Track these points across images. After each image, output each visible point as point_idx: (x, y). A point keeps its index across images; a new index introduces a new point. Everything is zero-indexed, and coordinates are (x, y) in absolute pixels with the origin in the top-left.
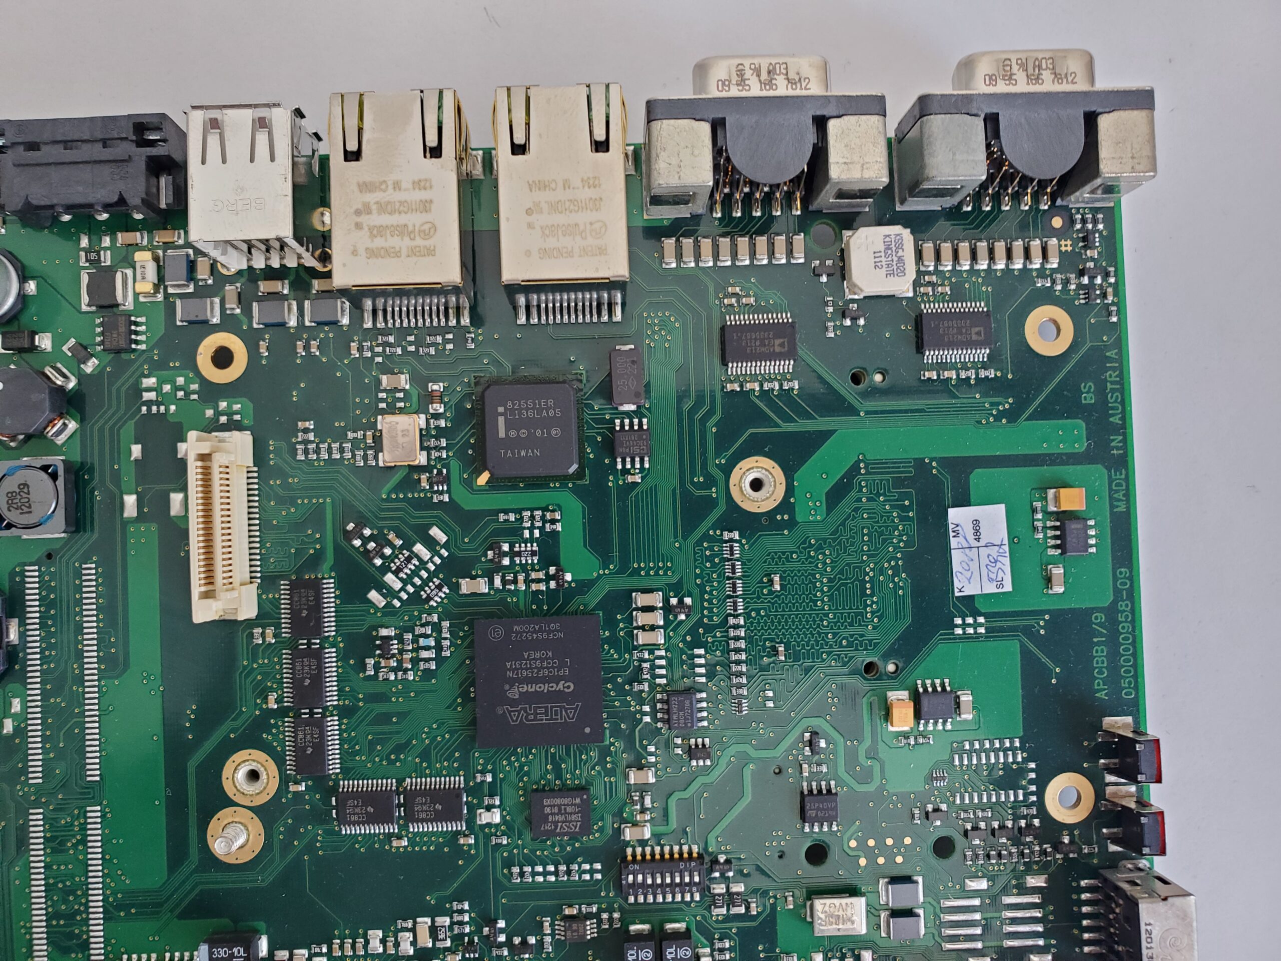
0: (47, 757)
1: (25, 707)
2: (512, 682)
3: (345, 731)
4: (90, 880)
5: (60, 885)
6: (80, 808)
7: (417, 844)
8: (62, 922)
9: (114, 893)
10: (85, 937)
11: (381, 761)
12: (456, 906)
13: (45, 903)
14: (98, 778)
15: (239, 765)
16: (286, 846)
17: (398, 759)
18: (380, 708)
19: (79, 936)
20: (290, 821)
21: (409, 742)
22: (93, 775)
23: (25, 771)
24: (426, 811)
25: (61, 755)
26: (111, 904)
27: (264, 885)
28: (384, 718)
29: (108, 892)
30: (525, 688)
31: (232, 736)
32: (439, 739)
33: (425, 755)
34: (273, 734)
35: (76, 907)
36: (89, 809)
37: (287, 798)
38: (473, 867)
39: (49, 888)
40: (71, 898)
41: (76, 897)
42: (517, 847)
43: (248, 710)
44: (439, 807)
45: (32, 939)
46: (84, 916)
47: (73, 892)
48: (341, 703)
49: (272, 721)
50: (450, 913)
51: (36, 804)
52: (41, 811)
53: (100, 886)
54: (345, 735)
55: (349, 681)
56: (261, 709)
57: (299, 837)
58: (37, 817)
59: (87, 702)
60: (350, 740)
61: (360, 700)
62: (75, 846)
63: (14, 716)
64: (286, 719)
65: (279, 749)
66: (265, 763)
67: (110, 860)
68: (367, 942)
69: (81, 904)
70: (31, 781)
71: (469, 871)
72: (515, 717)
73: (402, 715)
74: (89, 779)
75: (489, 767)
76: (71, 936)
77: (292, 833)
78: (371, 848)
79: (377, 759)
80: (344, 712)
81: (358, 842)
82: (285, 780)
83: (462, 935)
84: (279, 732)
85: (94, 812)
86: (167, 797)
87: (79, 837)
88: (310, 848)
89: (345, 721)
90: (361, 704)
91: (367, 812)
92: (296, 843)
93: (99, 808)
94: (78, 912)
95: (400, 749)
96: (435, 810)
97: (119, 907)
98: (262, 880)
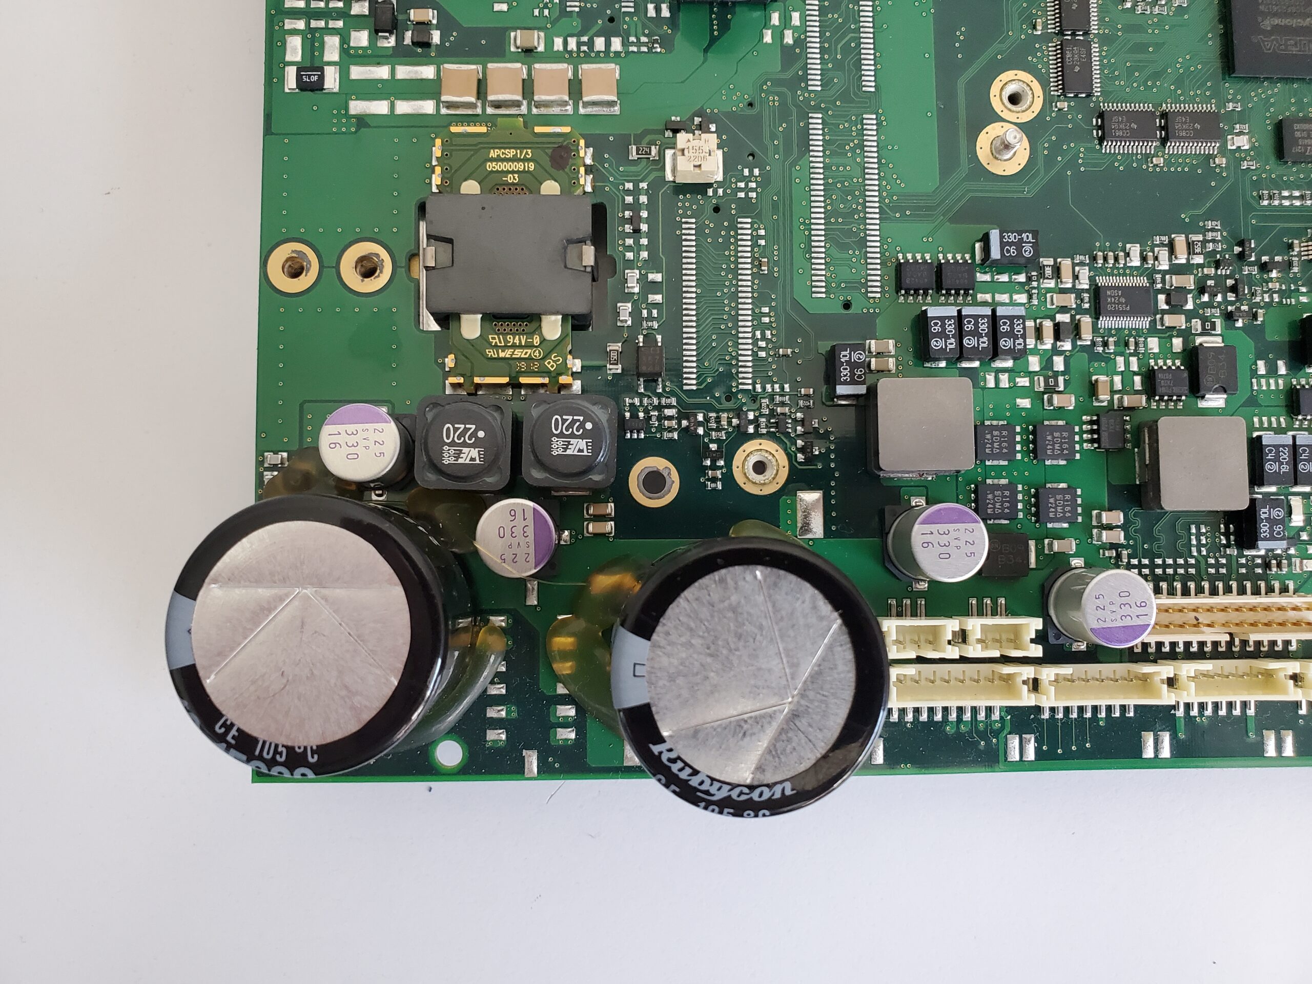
0: (825, 67)
1: (803, 19)
2: (1265, 15)
3: (1105, 57)
4: (867, 182)
5: (839, 185)
6: (857, 116)
7: (1173, 165)
8: (840, 220)
9: (890, 196)
10: (862, 235)
11: (1139, 86)
12: (1210, 224)
13: (824, 201)
14: (873, 89)
15: (1006, 84)
16: (1050, 161)
17: (1154, 84)
18: (1138, 38)
19: (856, 234)
20: (1054, 138)
21: (1164, 70)
22: (869, 86)
23: (805, 78)
24: (1186, 130)
25: (838, 65)
26: (888, 206)
27: (1030, 196)
28: (1141, 48)
29: (885, 194)
30: (1276, 21)
31: (999, 57)
32: (1192, 69)
33: (1179, 82)
34: (1037, 57)
35: (854, 206)
36: (865, 116)
37: (1051, 116)
38: (1224, 188)
39: (827, 188)
40: (849, 198)
41: (854, 196)
42: (1265, 171)
43: (1016, 34)
44: (1197, 126)
45: (810, 235)
46: (862, 215)
47: (852, 193)
48: (1101, 32)
49: (1037, 46)
50: (1204, 231)
51: (817, 109)
52: (820, 116)
53: (876, 188)
54: (1105, 61)
55: (1107, 12)
56: (1026, 34)
57: (1063, 153)
58: (816, 120)
59: (862, 19)
60: (1110, 65)
61: (1119, 30)
62: (853, 150)
63: (795, 29)
64: (1050, 45)
65: (1043, 71)
66: (1030, 84)
67: (887, 164)
68: (1127, 255)
69: (858, 204)
70: (810, 88)
71: (1220, 192)
72: (1269, 45)
73: (1158, 46)
74: (864, 89)
75: (1239, 97)
76: (849, 233)
77: (1055, 149)
78: (1128, 167)
79: (1135, 85)
80: (1104, 40)
81: (1118, 161)
82: (1049, 101)
83: (1214, 252)
84: (1043, 56)
85: (870, 120)
86: (939, 109)
87: (856, 142)
88: (1072, 163)
89: (1105, 48)
90: (1120, 33)
91: (1131, 128)
92: (1059, 158)
93: (874, 116)
94: (856, 211)
95: (1156, 76)
96: (1194, 129)
97: (894, 209)
98: (1028, 191)
